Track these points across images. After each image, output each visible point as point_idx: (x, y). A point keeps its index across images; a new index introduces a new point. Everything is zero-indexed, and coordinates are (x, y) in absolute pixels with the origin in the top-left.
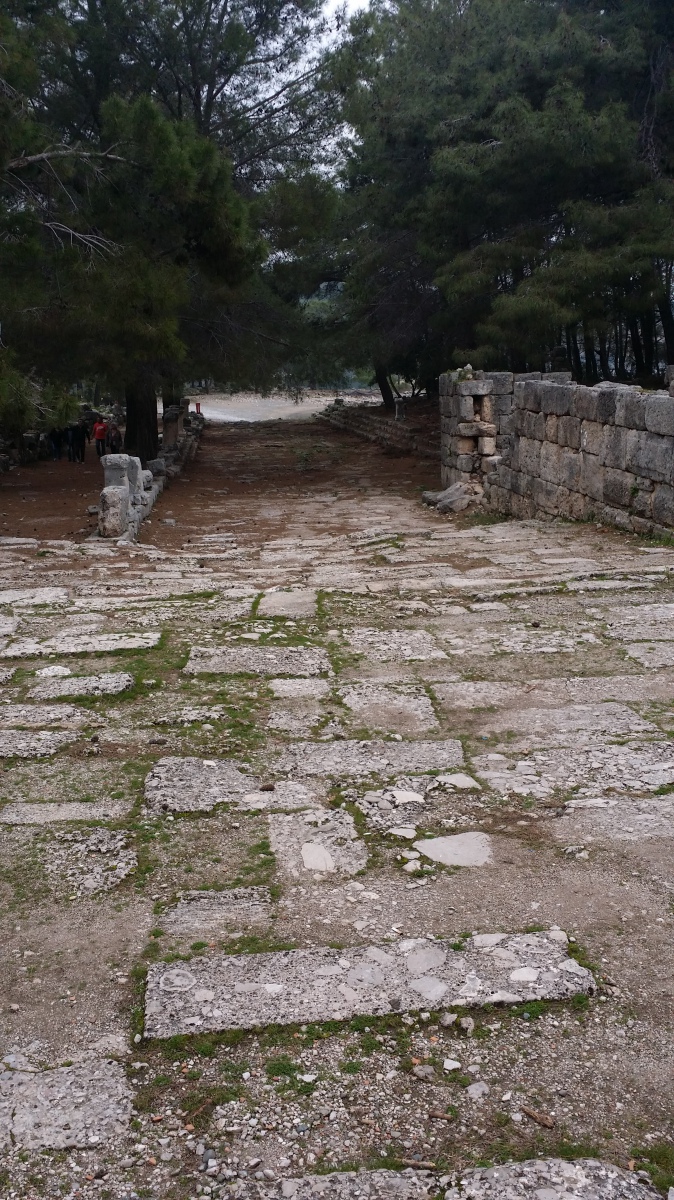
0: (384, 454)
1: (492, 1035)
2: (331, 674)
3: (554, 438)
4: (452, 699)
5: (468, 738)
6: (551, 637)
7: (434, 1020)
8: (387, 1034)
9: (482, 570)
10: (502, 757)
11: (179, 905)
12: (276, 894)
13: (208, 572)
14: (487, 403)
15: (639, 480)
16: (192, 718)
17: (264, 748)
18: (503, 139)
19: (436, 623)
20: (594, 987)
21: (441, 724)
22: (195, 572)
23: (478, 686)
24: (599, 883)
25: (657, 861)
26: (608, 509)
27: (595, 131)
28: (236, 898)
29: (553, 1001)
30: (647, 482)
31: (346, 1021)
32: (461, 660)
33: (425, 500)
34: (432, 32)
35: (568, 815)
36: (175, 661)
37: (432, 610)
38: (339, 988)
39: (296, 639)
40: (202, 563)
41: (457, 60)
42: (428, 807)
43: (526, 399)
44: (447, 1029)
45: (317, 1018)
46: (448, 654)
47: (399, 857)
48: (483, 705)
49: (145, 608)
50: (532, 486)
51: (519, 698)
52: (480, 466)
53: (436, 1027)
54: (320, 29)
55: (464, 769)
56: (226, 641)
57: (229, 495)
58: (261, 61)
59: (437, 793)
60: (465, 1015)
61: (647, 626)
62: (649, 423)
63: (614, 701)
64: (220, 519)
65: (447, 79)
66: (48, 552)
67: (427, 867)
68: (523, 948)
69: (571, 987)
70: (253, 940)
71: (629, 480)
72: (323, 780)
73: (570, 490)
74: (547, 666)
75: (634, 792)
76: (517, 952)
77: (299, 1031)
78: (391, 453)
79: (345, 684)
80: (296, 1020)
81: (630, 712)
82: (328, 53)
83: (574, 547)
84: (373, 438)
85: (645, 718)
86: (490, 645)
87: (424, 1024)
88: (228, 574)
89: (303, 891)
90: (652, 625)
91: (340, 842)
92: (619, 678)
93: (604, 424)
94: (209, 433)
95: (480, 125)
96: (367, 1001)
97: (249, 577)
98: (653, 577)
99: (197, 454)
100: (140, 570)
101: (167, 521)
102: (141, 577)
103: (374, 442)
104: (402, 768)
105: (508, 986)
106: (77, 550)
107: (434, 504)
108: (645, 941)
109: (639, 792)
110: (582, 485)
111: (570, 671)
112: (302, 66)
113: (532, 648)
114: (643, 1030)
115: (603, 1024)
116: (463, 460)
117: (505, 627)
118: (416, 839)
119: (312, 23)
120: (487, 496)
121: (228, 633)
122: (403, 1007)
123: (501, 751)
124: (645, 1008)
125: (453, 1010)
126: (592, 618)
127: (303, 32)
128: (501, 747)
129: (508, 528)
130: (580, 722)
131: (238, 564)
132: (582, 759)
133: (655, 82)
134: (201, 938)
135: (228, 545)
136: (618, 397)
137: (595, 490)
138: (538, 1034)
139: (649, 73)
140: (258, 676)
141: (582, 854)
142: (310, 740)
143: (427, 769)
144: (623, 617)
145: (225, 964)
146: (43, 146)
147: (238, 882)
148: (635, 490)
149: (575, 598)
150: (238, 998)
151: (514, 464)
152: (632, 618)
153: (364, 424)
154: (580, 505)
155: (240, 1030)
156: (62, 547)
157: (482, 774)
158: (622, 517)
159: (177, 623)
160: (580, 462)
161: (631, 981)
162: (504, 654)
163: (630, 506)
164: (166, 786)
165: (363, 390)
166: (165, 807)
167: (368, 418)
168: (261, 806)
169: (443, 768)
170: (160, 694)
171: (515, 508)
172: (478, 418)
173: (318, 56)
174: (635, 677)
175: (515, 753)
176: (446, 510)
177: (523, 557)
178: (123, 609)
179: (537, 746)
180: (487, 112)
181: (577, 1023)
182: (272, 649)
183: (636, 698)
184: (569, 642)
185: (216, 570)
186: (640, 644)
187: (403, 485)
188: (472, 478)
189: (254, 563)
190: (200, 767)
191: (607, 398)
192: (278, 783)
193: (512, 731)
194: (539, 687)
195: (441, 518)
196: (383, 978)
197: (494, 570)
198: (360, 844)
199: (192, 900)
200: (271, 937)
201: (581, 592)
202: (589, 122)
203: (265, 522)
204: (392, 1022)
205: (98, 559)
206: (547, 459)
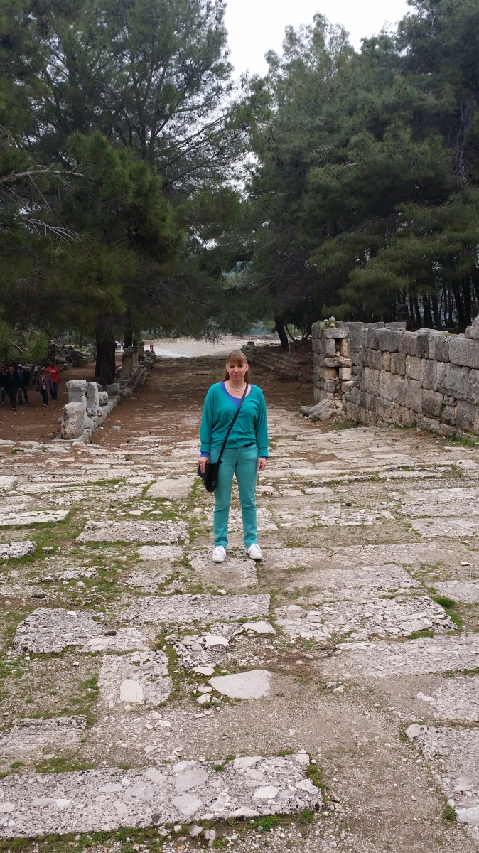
0: (279, 379)
1: (229, 845)
2: (187, 541)
3: (388, 368)
4: (272, 562)
5: (277, 592)
6: (358, 513)
7: (185, 832)
8: (143, 843)
9: (328, 463)
10: (298, 608)
11: (12, 730)
12: (90, 722)
13: (130, 465)
14: (345, 343)
15: (446, 398)
16: (70, 577)
17: (119, 600)
18: (355, 161)
19: (275, 503)
20: (321, 803)
21: (259, 581)
22: (121, 464)
23: (294, 552)
24: (347, 713)
25: (396, 694)
26: (425, 419)
27: (420, 155)
28: (58, 725)
29: (285, 815)
30: (451, 400)
31: (113, 832)
32: (287, 531)
33: (301, 412)
34: (309, 90)
35: (336, 655)
36: (73, 532)
37: (276, 493)
38: (115, 804)
39: (169, 515)
40: (128, 458)
41: (325, 108)
42: (230, 649)
43: (369, 341)
44: (193, 839)
45: (90, 829)
46: (278, 527)
47: (195, 692)
48: (295, 566)
49: (64, 492)
50: (374, 402)
51: (323, 561)
52: (340, 388)
53: (185, 838)
54: (230, 88)
55: (267, 617)
56: (116, 517)
57: (163, 409)
58: (188, 110)
59: (240, 637)
60: (210, 828)
61: (430, 506)
62: (451, 358)
63: (394, 563)
64: (153, 426)
65: (318, 121)
66: (18, 450)
67: (215, 700)
68: (271, 769)
69: (301, 803)
70: (61, 761)
71: (439, 398)
72: (156, 626)
73: (400, 405)
74: (350, 536)
75: (392, 637)
76: (266, 773)
77: (73, 840)
78: (284, 379)
79: (195, 550)
80: (73, 831)
81: (403, 572)
82: (235, 104)
83: (398, 446)
84: (273, 368)
85: (414, 577)
86: (311, 520)
87: (175, 835)
88: (144, 466)
89: (113, 719)
90: (435, 505)
91: (153, 679)
92: (401, 545)
93: (421, 358)
94: (157, 365)
95: (341, 152)
96: (134, 815)
97: (159, 468)
98: (443, 469)
99: (146, 380)
100: (81, 463)
101: (115, 427)
102: (80, 468)
103: (273, 371)
104: (219, 617)
105: (251, 803)
106: (40, 449)
107: (308, 415)
108: (372, 763)
109: (395, 637)
110: (407, 402)
111: (366, 540)
112: (217, 114)
113: (341, 523)
114: (352, 841)
115: (321, 836)
116: (328, 384)
117: (326, 505)
118: (213, 676)
119: (224, 84)
120: (345, 409)
121: (120, 511)
122: (162, 820)
123: (300, 603)
124: (358, 821)
125: (201, 823)
126: (392, 500)
127: (219, 90)
128: (300, 600)
129: (354, 432)
130: (364, 580)
131: (154, 458)
132: (358, 610)
133: (464, 121)
134: (21, 759)
135: (153, 445)
136: (430, 339)
137: (416, 405)
138: (266, 844)
139: (460, 115)
140: (131, 544)
141: (338, 689)
142: (156, 594)
143: (239, 617)
144: (414, 499)
145: (31, 781)
146: (28, 167)
147: (65, 712)
148: (444, 405)
149: (383, 485)
150: (32, 811)
151: (362, 387)
152: (422, 499)
153: (267, 359)
154: (407, 416)
155: (25, 839)
156: (31, 447)
157: (279, 622)
158: (435, 425)
159: (85, 503)
160: (406, 385)
161: (352, 798)
162: (320, 526)
163: (440, 416)
164: (31, 632)
165: (270, 336)
166: (25, 649)
167: (270, 355)
168: (100, 648)
169: (251, 617)
170: (53, 558)
171: (363, 418)
172: (338, 354)
173: (229, 106)
174: (413, 545)
175: (309, 605)
176: (316, 419)
177: (360, 453)
178: (49, 493)
179: (327, 599)
180: (345, 144)
181: (300, 835)
182: (147, 523)
183: (410, 562)
184: (370, 518)
185: (136, 463)
186: (423, 520)
187: (289, 401)
188: (334, 396)
189: (166, 458)
190: (63, 616)
191: (423, 339)
192: (121, 629)
193: (311, 587)
194: (340, 552)
195: (311, 425)
196: (152, 794)
197: (336, 462)
198: (168, 680)
199: (24, 726)
200: (76, 759)
201: (388, 480)
202: (416, 148)
203: (185, 428)
204: (150, 833)
205: (53, 455)
206: (384, 383)
